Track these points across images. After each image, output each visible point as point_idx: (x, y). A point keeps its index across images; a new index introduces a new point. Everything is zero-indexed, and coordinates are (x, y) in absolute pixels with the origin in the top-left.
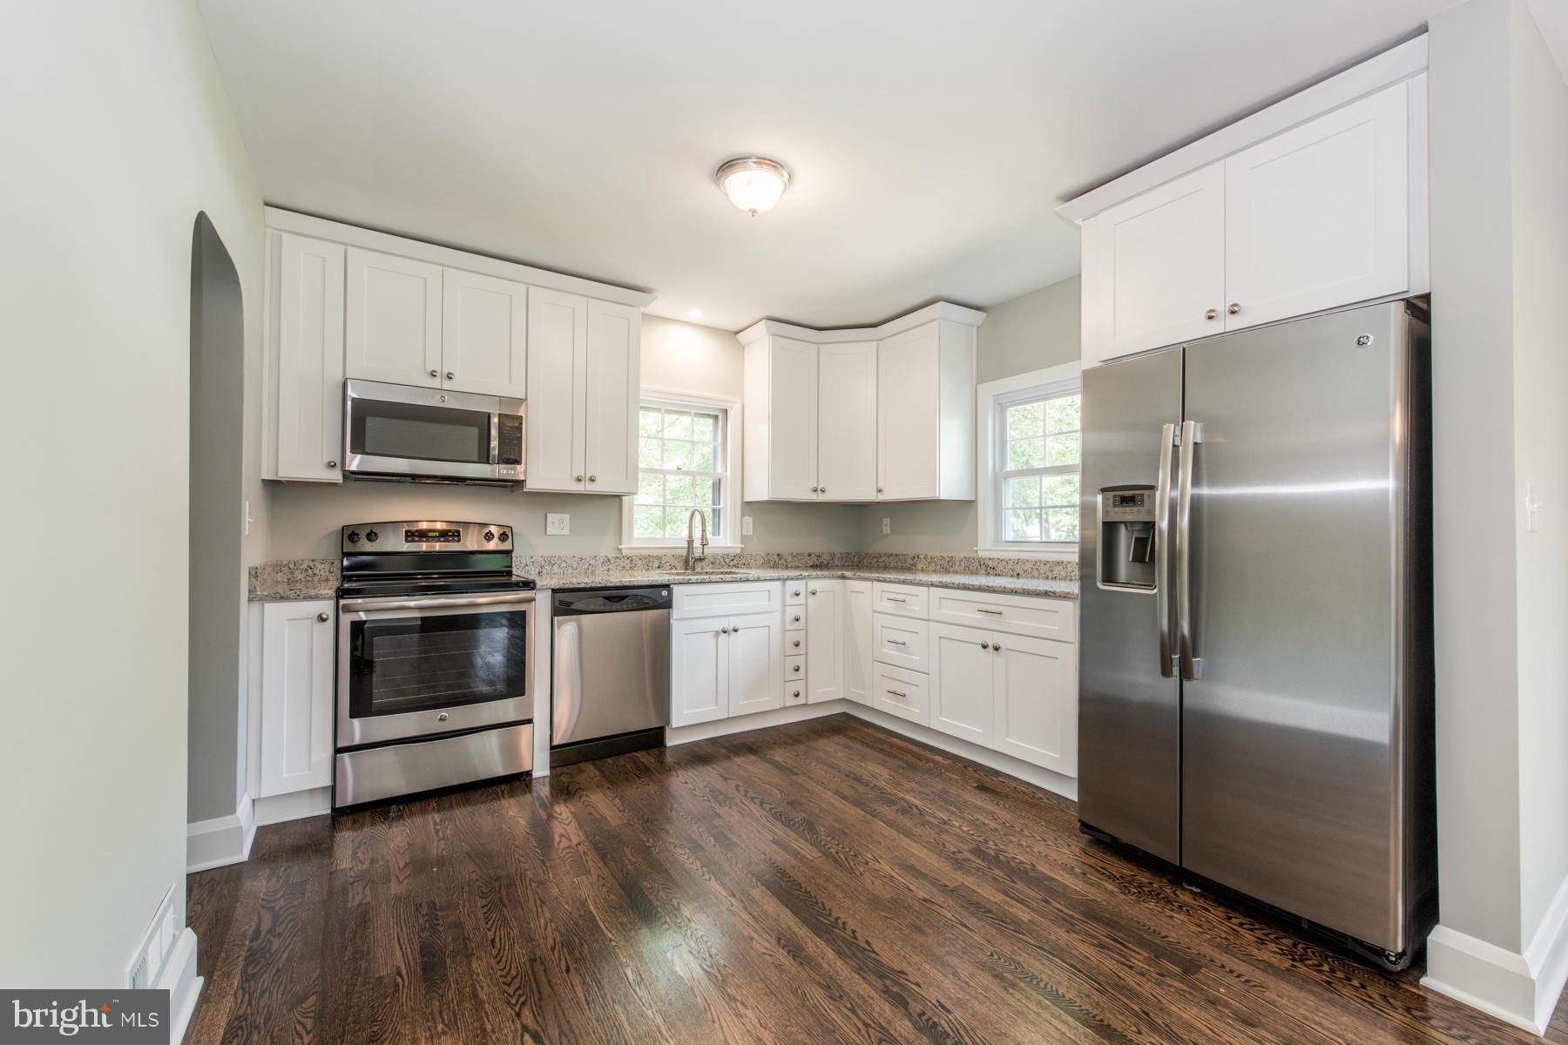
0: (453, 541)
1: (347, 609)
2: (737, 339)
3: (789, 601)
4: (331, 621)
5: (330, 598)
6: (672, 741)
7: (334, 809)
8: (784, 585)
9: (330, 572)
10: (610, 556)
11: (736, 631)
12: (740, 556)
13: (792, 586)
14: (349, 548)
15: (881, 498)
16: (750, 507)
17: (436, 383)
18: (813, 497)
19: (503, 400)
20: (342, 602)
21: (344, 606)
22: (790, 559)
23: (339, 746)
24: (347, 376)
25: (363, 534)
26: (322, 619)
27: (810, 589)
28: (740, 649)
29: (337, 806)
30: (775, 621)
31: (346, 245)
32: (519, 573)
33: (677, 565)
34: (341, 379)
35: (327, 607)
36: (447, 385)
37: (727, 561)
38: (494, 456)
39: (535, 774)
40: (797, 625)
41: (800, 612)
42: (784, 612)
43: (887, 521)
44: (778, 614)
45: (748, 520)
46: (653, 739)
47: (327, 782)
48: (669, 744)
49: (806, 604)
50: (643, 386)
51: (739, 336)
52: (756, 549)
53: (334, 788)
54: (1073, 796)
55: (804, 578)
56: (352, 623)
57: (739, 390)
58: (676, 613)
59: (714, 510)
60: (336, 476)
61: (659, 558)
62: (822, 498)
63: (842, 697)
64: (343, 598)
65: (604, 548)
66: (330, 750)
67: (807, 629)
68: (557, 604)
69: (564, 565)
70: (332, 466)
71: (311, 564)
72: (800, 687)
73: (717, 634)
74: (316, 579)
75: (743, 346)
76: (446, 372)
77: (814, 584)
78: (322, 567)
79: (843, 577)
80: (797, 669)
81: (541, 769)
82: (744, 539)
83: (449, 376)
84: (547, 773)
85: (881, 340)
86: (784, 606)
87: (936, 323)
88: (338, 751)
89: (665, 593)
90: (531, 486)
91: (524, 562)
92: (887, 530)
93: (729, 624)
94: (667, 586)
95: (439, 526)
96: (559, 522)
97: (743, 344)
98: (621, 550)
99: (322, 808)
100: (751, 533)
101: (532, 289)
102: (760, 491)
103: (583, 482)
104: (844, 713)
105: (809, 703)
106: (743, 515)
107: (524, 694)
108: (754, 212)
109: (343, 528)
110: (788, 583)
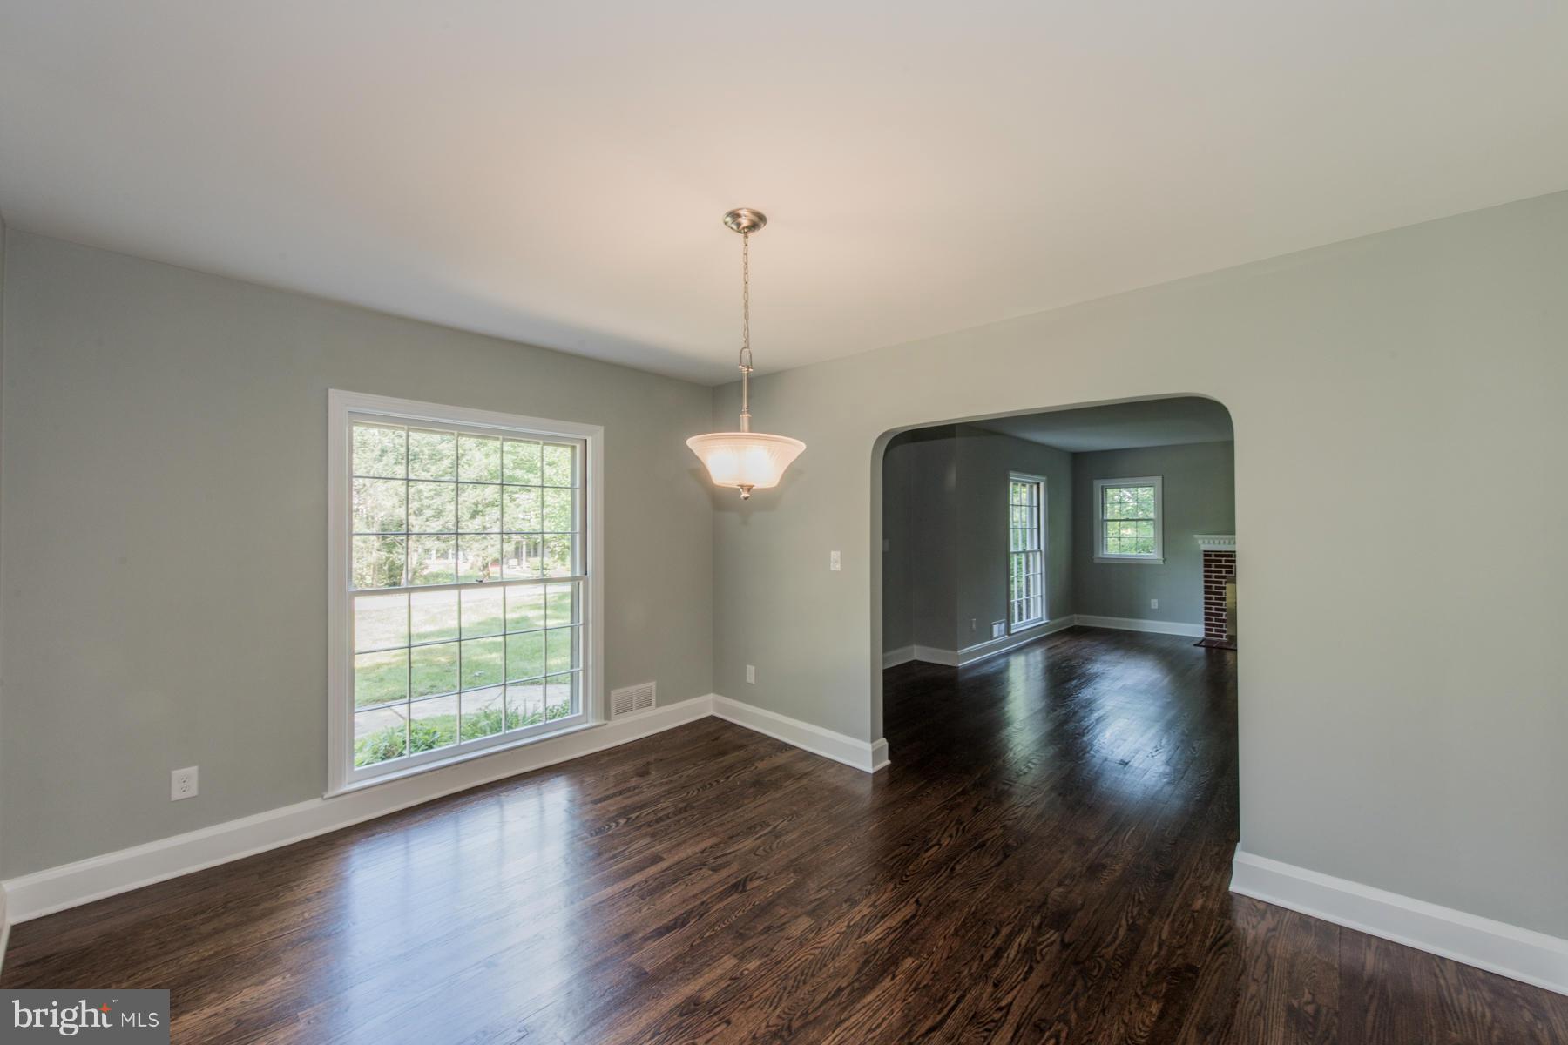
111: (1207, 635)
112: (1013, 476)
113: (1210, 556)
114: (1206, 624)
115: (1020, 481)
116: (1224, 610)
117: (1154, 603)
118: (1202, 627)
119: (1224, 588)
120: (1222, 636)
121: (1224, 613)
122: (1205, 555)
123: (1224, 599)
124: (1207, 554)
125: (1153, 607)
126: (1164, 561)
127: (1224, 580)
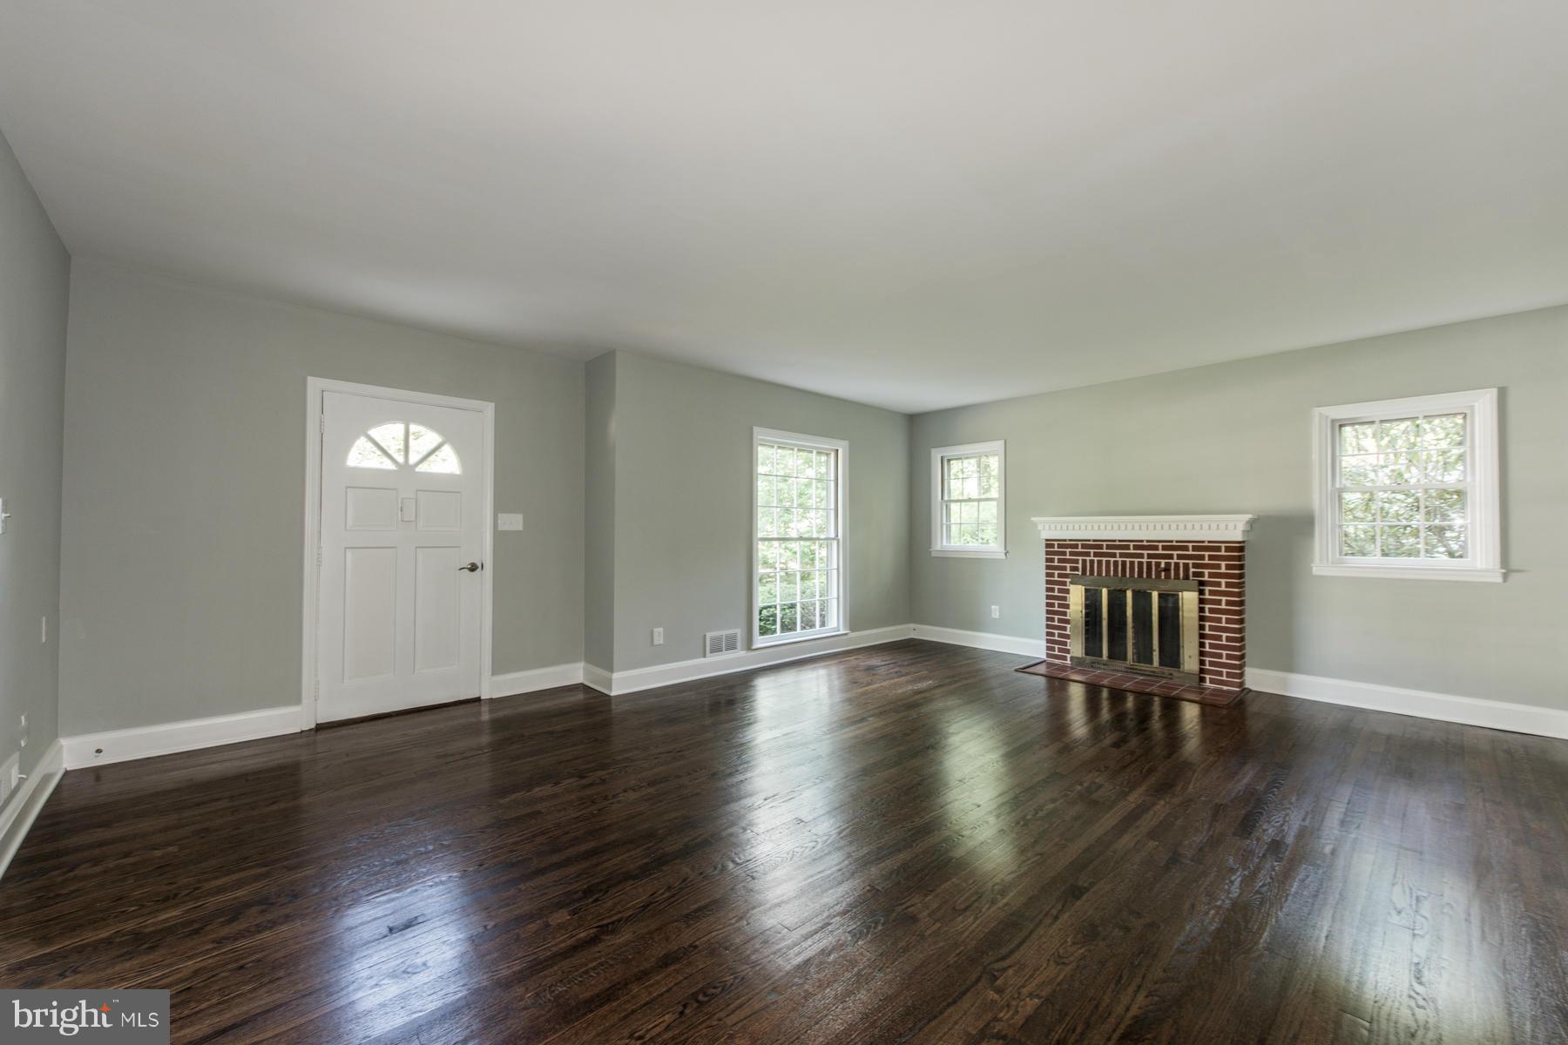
111: (1048, 655)
112: (759, 433)
113: (1053, 546)
114: (1048, 641)
115: (776, 442)
116: (1067, 622)
117: (995, 611)
118: (1044, 644)
119: (1067, 591)
120: (1065, 658)
121: (1068, 626)
122: (1048, 546)
123: (1067, 606)
124: (1049, 544)
125: (994, 616)
126: (1006, 554)
127: (1068, 580)
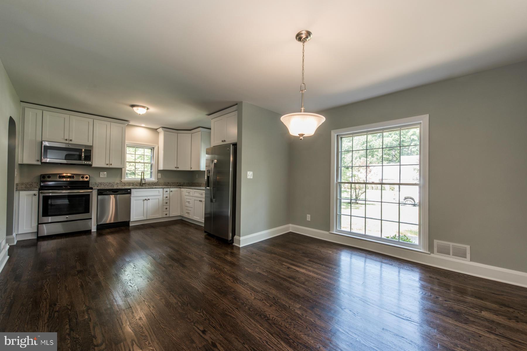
0: (72, 178)
1: (42, 193)
2: (157, 131)
3: (164, 193)
4: (37, 196)
5: (37, 190)
6: (131, 225)
7: (38, 237)
8: (163, 189)
9: (37, 185)
10: (118, 182)
11: (149, 199)
12: (157, 183)
13: (165, 190)
14: (42, 179)
15: (192, 170)
16: (159, 171)
17: (67, 142)
18: (176, 169)
19: (86, 146)
20: (40, 191)
21: (41, 192)
22: (172, 184)
23: (39, 223)
24: (43, 140)
25: (46, 177)
26: (35, 195)
27: (171, 190)
28: (150, 204)
29: (39, 236)
30: (161, 198)
31: (43, 110)
32: (90, 186)
33: (138, 185)
34: (41, 140)
35: (36, 192)
36: (70, 142)
37: (153, 184)
38: (83, 158)
39: (92, 231)
40: (166, 199)
41: (168, 196)
42: (163, 195)
43: (197, 175)
44: (162, 196)
45: (160, 174)
46: (126, 224)
47: (36, 231)
48: (130, 225)
49: (170, 194)
50: (126, 141)
51: (157, 130)
52: (162, 181)
53: (37, 232)
54: (203, 226)
55: (169, 188)
56: (43, 196)
57: (158, 143)
58: (132, 195)
59: (151, 172)
60: (39, 163)
61: (133, 183)
62: (178, 169)
63: (180, 215)
64: (41, 190)
65: (117, 181)
66: (36, 224)
67: (170, 200)
68: (99, 192)
69: (105, 184)
70: (38, 161)
71: (32, 183)
72: (167, 213)
73: (144, 200)
74: (33, 187)
75: (159, 133)
76: (70, 139)
77: (171, 189)
78: (35, 184)
79: (180, 188)
80: (166, 209)
81: (94, 229)
82: (158, 179)
83: (71, 140)
84: (96, 230)
85: (192, 133)
86: (163, 194)
87: (200, 132)
88: (39, 224)
89: (129, 191)
90: (94, 165)
91: (93, 184)
92: (197, 177)
93: (146, 198)
94: (130, 189)
95: (69, 175)
96: (104, 174)
97: (159, 132)
98: (121, 181)
99: (34, 237)
100: (160, 177)
101: (94, 120)
102: (161, 168)
103: (109, 165)
104: (181, 219)
105: (170, 216)
106: (158, 173)
107: (89, 213)
108: (140, 114)
109: (41, 175)
110: (164, 189)
